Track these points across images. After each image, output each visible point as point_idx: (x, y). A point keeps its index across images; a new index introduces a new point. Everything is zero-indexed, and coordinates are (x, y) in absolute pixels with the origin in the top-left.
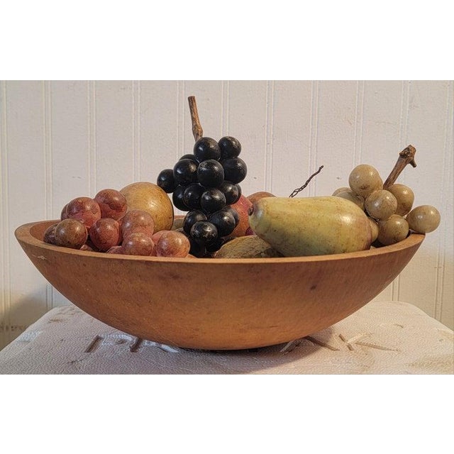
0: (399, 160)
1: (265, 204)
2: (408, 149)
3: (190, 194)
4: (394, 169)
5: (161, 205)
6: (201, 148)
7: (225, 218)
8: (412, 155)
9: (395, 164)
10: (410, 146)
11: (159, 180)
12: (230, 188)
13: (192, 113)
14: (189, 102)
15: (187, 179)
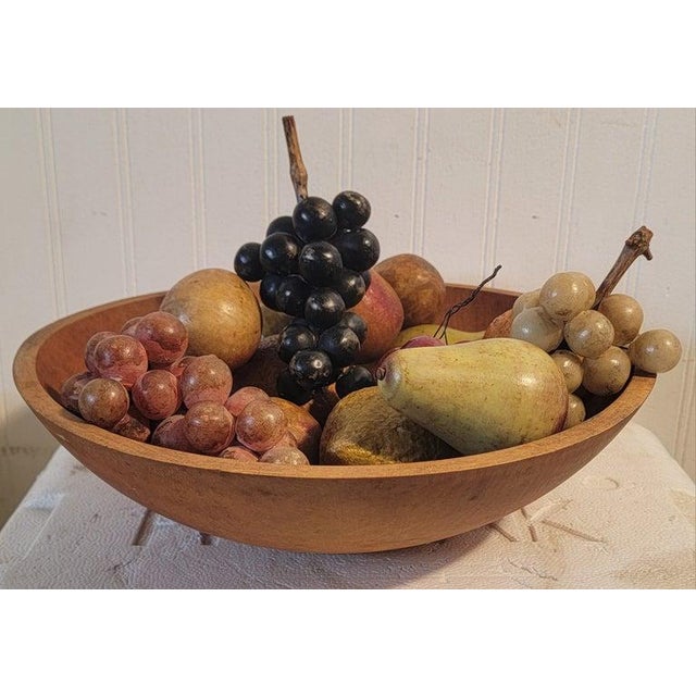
0: (623, 252)
1: (404, 367)
2: (639, 233)
3: (288, 293)
4: (616, 265)
5: (241, 315)
6: (304, 216)
7: (344, 340)
8: (647, 244)
9: (616, 259)
10: (644, 227)
11: (238, 262)
12: (353, 282)
13: (289, 146)
14: (285, 126)
15: (283, 269)
